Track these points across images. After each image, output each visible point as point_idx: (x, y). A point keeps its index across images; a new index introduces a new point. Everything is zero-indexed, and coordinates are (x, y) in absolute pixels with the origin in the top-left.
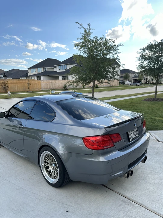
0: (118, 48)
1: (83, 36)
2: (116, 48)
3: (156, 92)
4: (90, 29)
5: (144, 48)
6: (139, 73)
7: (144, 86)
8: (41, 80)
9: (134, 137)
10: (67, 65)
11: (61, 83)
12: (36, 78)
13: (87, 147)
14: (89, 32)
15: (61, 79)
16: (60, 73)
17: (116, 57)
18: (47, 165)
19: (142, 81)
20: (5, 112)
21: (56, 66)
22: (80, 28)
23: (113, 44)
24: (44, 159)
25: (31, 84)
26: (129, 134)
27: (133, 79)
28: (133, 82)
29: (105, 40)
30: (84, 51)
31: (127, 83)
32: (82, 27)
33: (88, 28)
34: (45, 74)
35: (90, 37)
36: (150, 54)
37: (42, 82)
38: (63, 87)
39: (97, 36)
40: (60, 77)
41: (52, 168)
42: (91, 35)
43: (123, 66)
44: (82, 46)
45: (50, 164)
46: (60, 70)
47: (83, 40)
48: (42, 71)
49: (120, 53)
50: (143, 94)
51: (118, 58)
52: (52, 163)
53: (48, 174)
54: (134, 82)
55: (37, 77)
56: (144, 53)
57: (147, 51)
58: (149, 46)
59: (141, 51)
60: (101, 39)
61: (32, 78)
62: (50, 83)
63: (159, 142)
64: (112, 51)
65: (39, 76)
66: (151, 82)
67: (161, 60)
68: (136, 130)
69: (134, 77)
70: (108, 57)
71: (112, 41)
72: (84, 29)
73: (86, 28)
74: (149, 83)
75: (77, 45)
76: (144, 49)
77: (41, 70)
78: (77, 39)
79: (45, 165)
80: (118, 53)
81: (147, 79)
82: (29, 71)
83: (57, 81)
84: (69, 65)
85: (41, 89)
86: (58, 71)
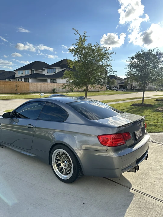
0: (111, 55)
1: (78, 43)
2: (109, 56)
3: (143, 98)
4: (85, 36)
5: (133, 56)
6: (125, 79)
7: (129, 92)
8: (28, 82)
9: (139, 136)
10: (56, 69)
11: (50, 86)
12: (23, 80)
13: (101, 144)
14: (84, 39)
15: (50, 82)
16: (49, 76)
17: (108, 64)
18: (59, 163)
19: (128, 87)
20: (10, 112)
21: (45, 69)
22: (76, 34)
23: (107, 52)
24: (57, 157)
25: (19, 86)
26: (136, 133)
27: (119, 85)
28: (118, 88)
29: (99, 47)
30: (78, 56)
31: (113, 89)
32: (78, 34)
33: (84, 35)
34: (33, 76)
35: (85, 44)
36: (138, 62)
37: (31, 84)
38: (52, 90)
39: (91, 43)
40: (49, 80)
41: (63, 165)
42: (85, 42)
43: (115, 73)
44: (76, 52)
45: (61, 161)
46: (48, 73)
47: (78, 46)
48: (30, 73)
49: (112, 60)
50: (130, 99)
51: (111, 65)
52: (64, 160)
53: (59, 171)
54: (120, 88)
55: (25, 79)
56: (133, 61)
57: (135, 60)
58: (137, 55)
59: (130, 59)
60: (95, 46)
61: (19, 80)
62: (39, 85)
63: (153, 142)
64: (105, 58)
65: (26, 78)
66: (136, 88)
67: (148, 68)
68: (140, 130)
69: (119, 83)
70: (101, 63)
71: (105, 49)
72: (80, 35)
73: (81, 35)
74: (134, 89)
75: (71, 51)
76: (132, 58)
77: (28, 72)
78: (72, 45)
79: (56, 163)
80: (111, 60)
81: (132, 85)
82: (16, 72)
83: (45, 83)
84: (58, 69)
85: (29, 92)
86: (46, 74)
